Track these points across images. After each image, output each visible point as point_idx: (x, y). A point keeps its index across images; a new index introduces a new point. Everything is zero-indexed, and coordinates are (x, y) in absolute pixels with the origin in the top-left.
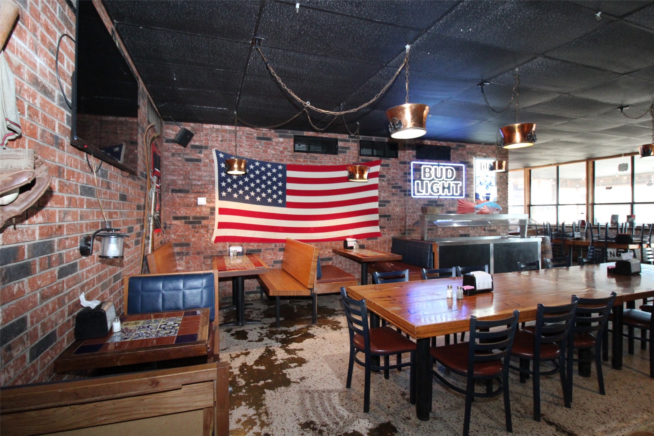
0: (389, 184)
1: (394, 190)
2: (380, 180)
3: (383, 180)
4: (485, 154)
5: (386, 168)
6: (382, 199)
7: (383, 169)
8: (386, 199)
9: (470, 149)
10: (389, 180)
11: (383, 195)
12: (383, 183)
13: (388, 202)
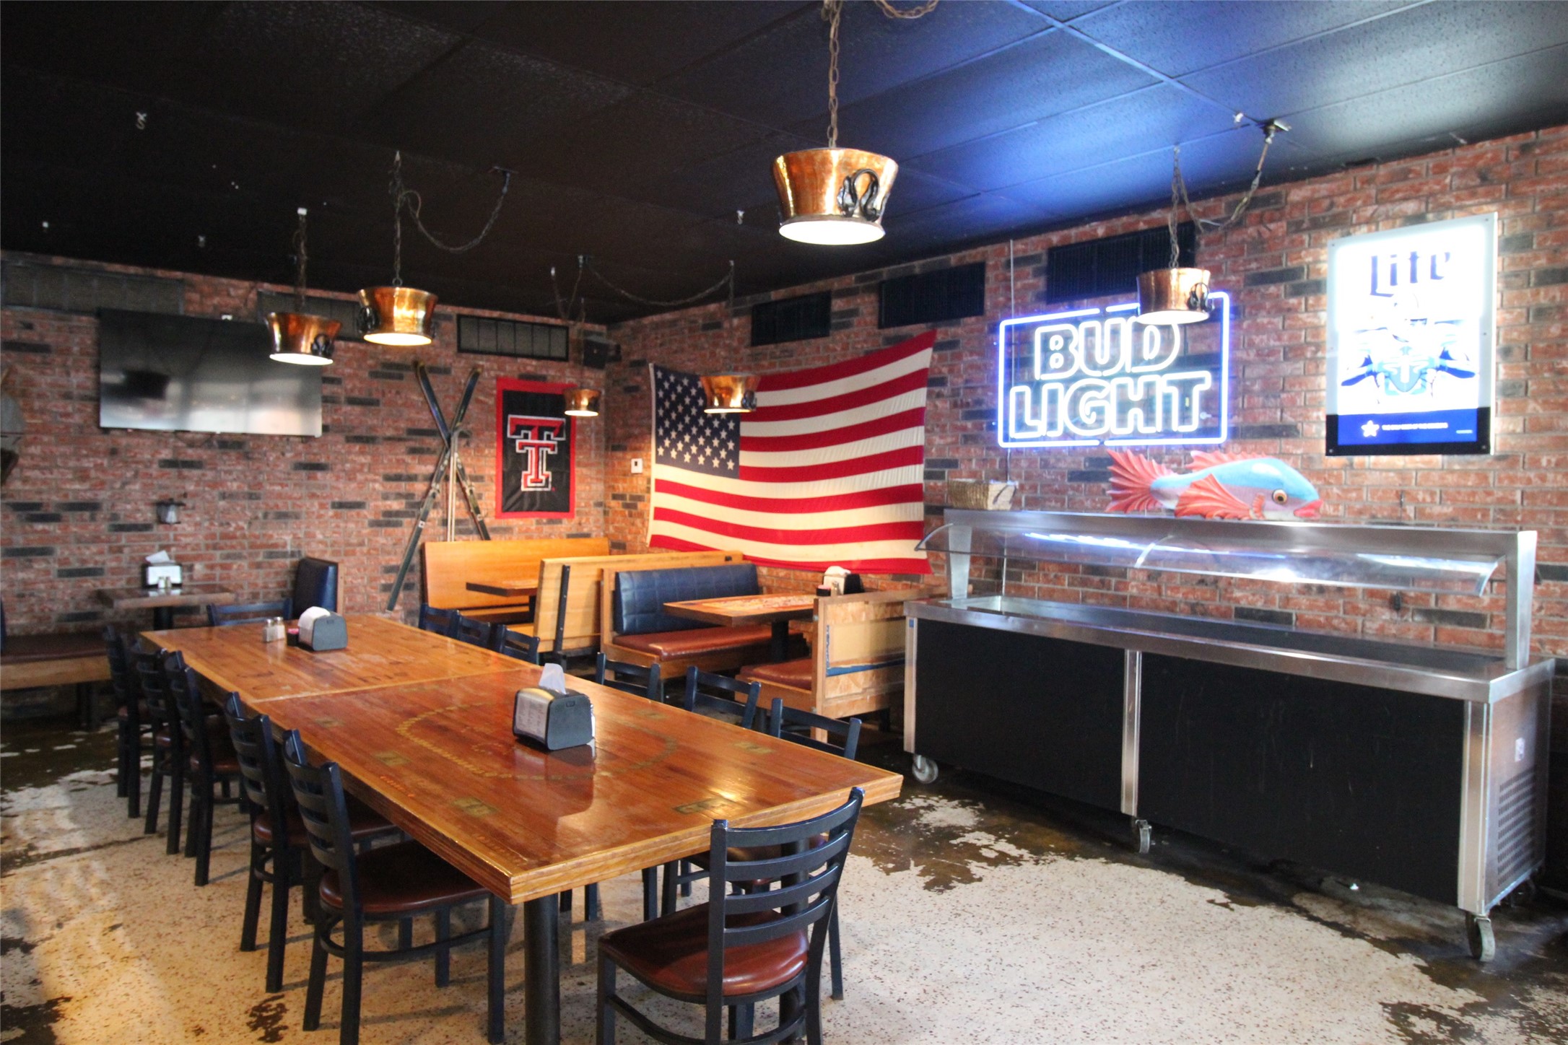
0: (955, 405)
1: (969, 424)
2: (929, 395)
3: (939, 395)
4: (1410, 207)
5: (948, 353)
6: (933, 454)
7: (941, 359)
8: (948, 455)
9: (1312, 202)
10: (955, 393)
11: (938, 441)
12: (939, 403)
13: (953, 464)
